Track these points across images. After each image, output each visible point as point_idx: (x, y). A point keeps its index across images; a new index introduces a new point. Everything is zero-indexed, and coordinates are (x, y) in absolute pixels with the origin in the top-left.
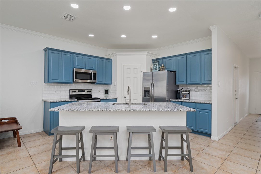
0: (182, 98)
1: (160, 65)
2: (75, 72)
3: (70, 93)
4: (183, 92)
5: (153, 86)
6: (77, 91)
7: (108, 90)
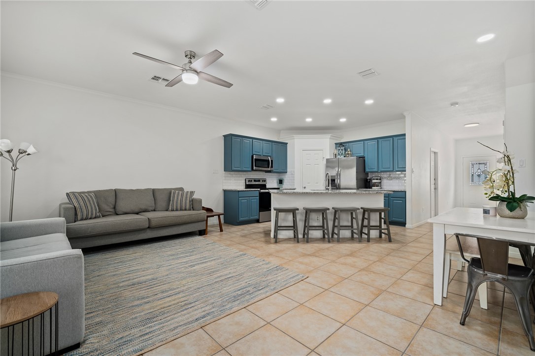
0: (373, 188)
1: (346, 150)
2: (255, 159)
3: (246, 183)
4: (373, 181)
5: (339, 174)
6: (253, 181)
7: (282, 180)
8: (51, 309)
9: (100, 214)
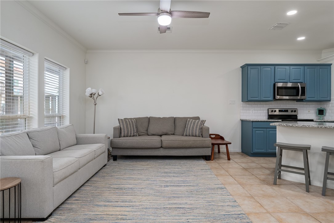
2: (277, 87)
3: (268, 113)
6: (277, 110)
7: (323, 110)
8: (15, 187)
9: (137, 134)
